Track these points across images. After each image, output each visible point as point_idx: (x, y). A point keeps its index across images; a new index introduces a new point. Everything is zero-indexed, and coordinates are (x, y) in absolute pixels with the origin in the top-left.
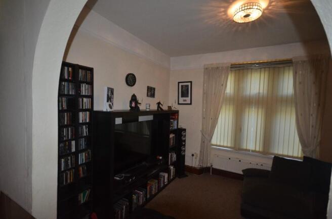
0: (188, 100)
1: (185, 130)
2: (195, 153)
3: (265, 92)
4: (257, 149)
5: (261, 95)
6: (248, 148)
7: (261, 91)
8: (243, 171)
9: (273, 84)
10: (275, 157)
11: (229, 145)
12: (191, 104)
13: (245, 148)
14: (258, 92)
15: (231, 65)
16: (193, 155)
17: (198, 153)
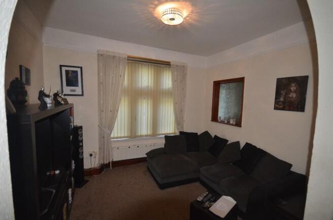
0: (78, 90)
1: (81, 127)
2: (93, 152)
3: (152, 85)
4: (149, 134)
5: (149, 87)
6: (142, 134)
7: (150, 85)
8: (147, 154)
9: (157, 79)
10: (165, 136)
11: (126, 135)
12: (82, 95)
13: (139, 134)
14: (147, 85)
15: (128, 57)
16: (91, 155)
17: (97, 150)
